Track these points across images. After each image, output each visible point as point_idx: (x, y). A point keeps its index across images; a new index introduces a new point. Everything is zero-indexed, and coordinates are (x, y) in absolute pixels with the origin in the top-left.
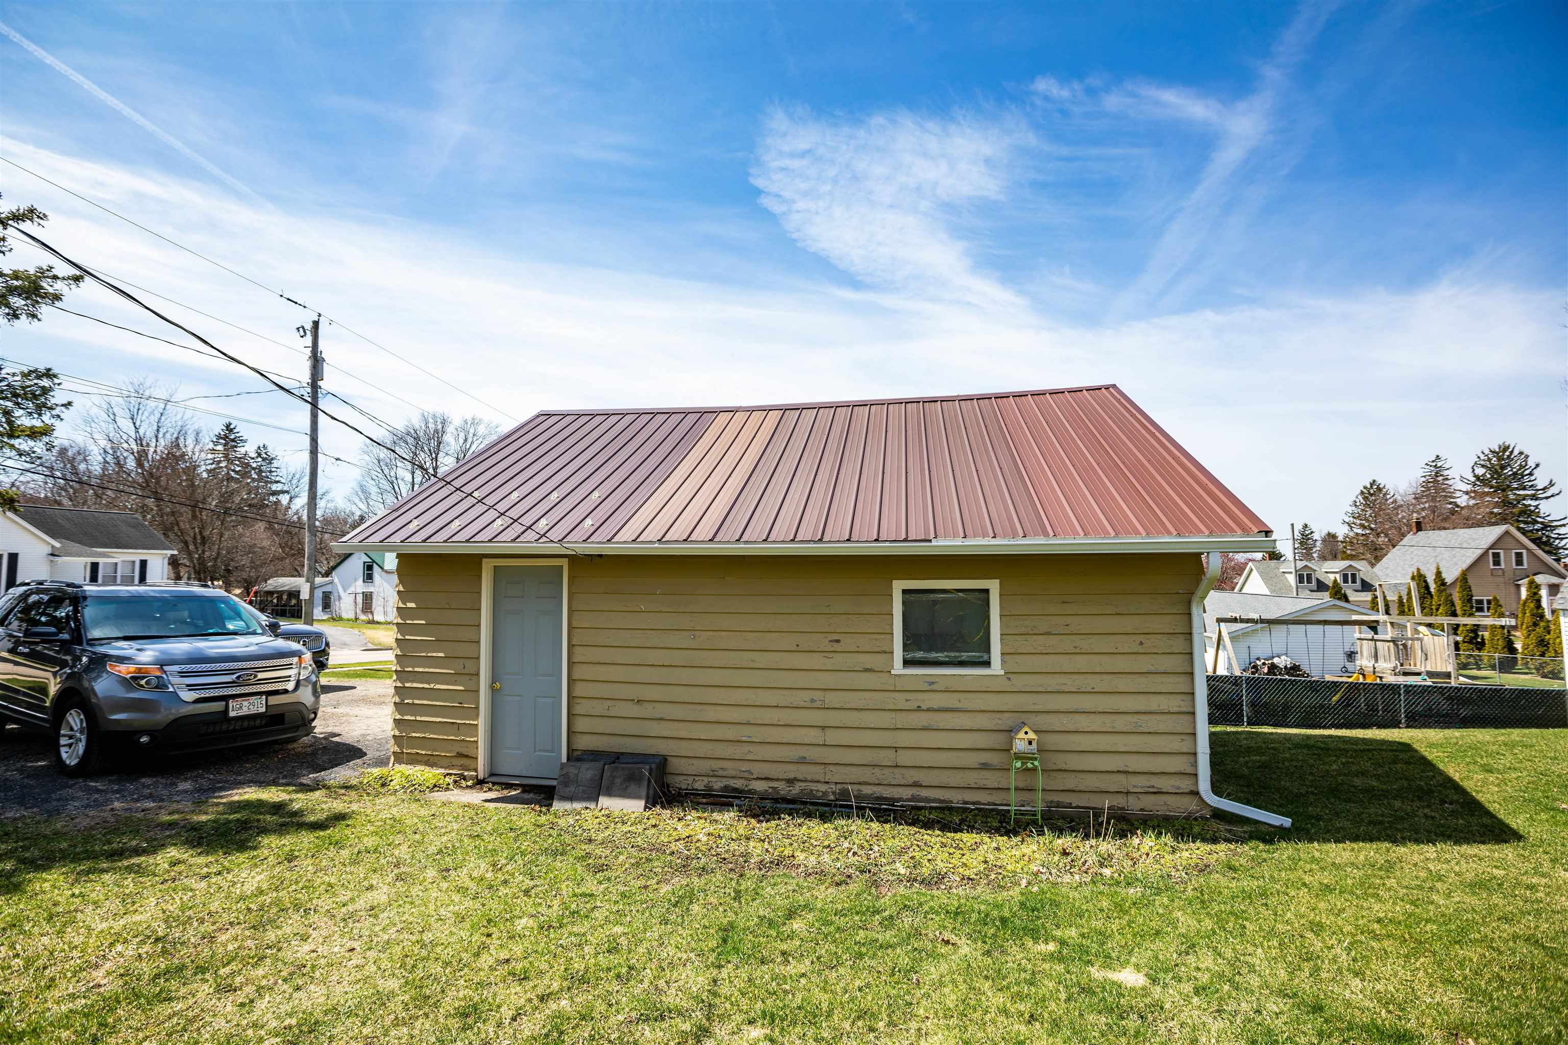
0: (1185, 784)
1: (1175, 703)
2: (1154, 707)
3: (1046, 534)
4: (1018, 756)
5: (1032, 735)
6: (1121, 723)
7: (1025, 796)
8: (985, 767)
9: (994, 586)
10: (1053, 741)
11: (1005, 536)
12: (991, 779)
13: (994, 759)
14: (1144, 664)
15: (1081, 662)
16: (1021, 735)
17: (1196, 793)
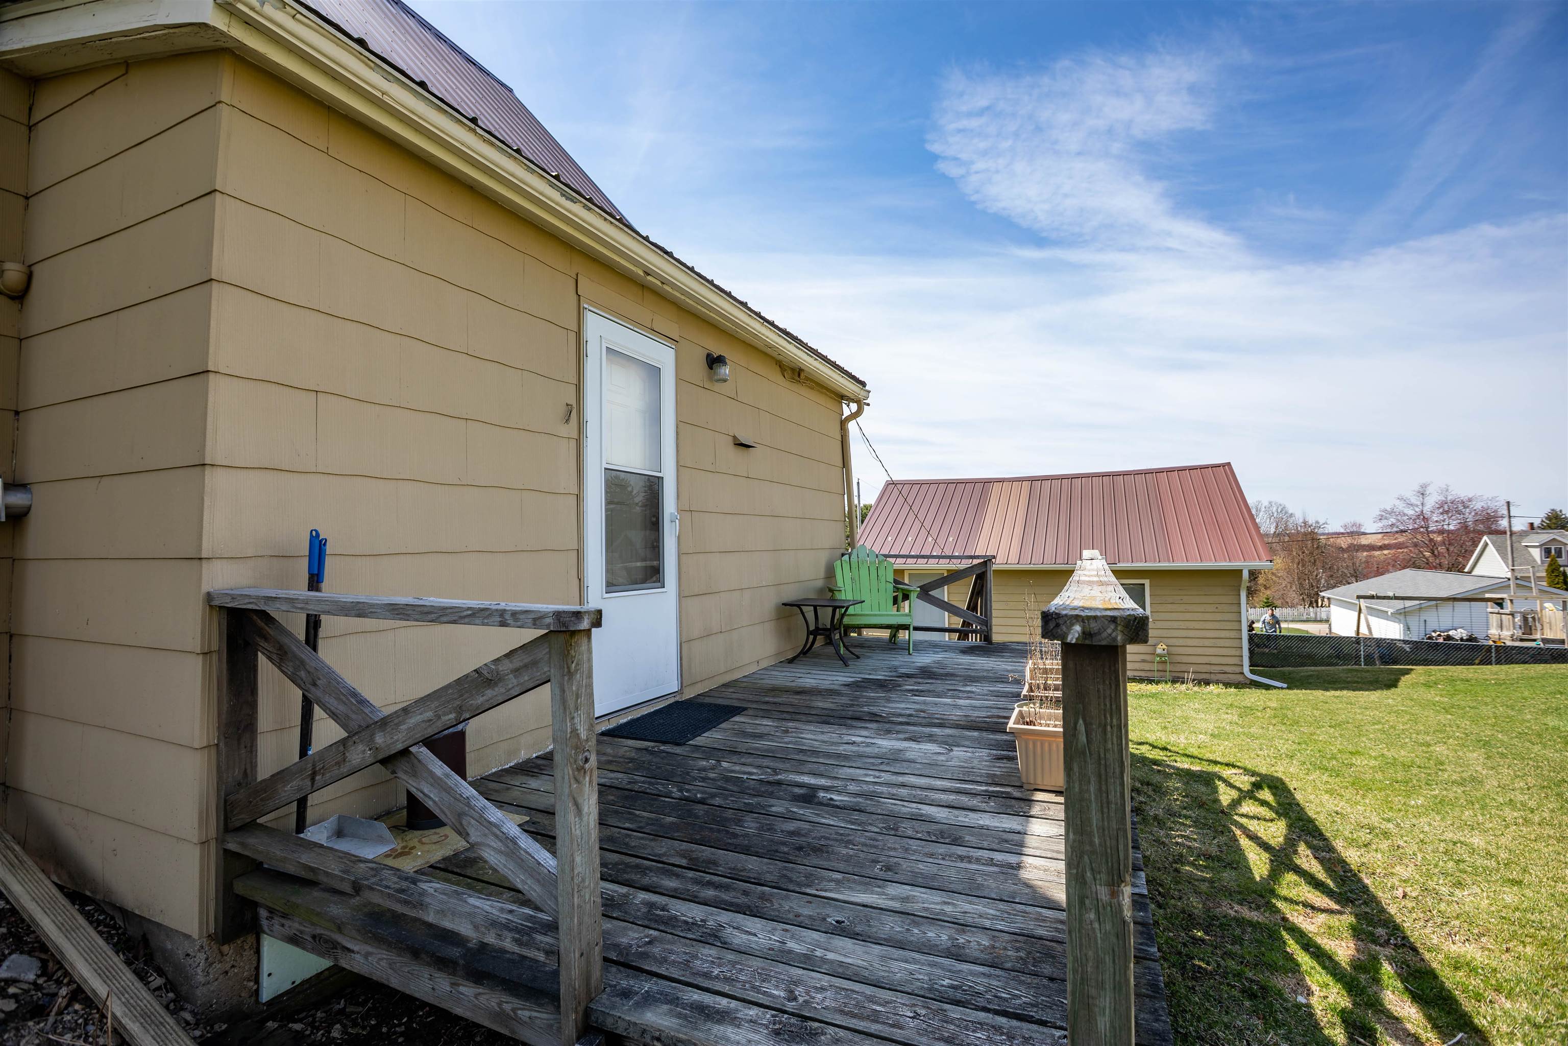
0: (1237, 670)
1: (1233, 634)
2: (1222, 636)
3: (1169, 561)
4: (1159, 655)
5: (1164, 647)
6: (1207, 643)
7: (1162, 674)
8: (1143, 661)
9: (1147, 582)
10: (1174, 650)
11: (1150, 561)
12: (1147, 666)
13: (1147, 657)
14: (1219, 617)
15: (1188, 616)
16: (1159, 646)
17: (1243, 673)
